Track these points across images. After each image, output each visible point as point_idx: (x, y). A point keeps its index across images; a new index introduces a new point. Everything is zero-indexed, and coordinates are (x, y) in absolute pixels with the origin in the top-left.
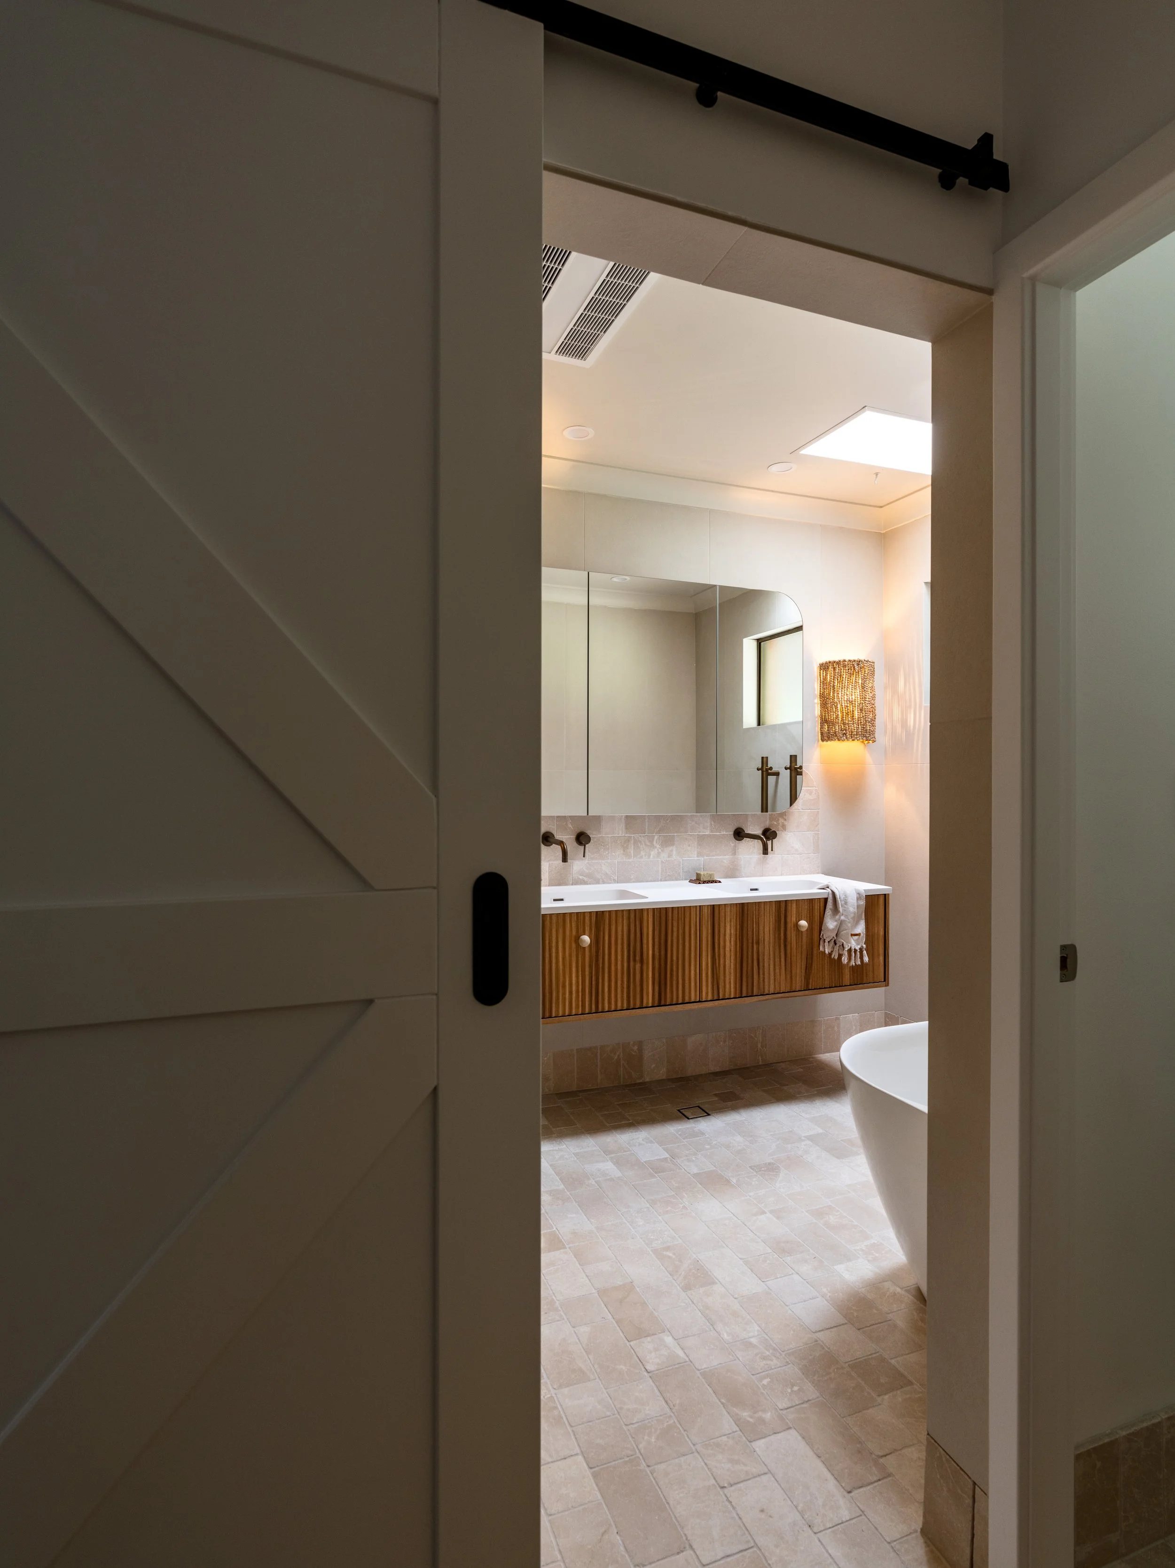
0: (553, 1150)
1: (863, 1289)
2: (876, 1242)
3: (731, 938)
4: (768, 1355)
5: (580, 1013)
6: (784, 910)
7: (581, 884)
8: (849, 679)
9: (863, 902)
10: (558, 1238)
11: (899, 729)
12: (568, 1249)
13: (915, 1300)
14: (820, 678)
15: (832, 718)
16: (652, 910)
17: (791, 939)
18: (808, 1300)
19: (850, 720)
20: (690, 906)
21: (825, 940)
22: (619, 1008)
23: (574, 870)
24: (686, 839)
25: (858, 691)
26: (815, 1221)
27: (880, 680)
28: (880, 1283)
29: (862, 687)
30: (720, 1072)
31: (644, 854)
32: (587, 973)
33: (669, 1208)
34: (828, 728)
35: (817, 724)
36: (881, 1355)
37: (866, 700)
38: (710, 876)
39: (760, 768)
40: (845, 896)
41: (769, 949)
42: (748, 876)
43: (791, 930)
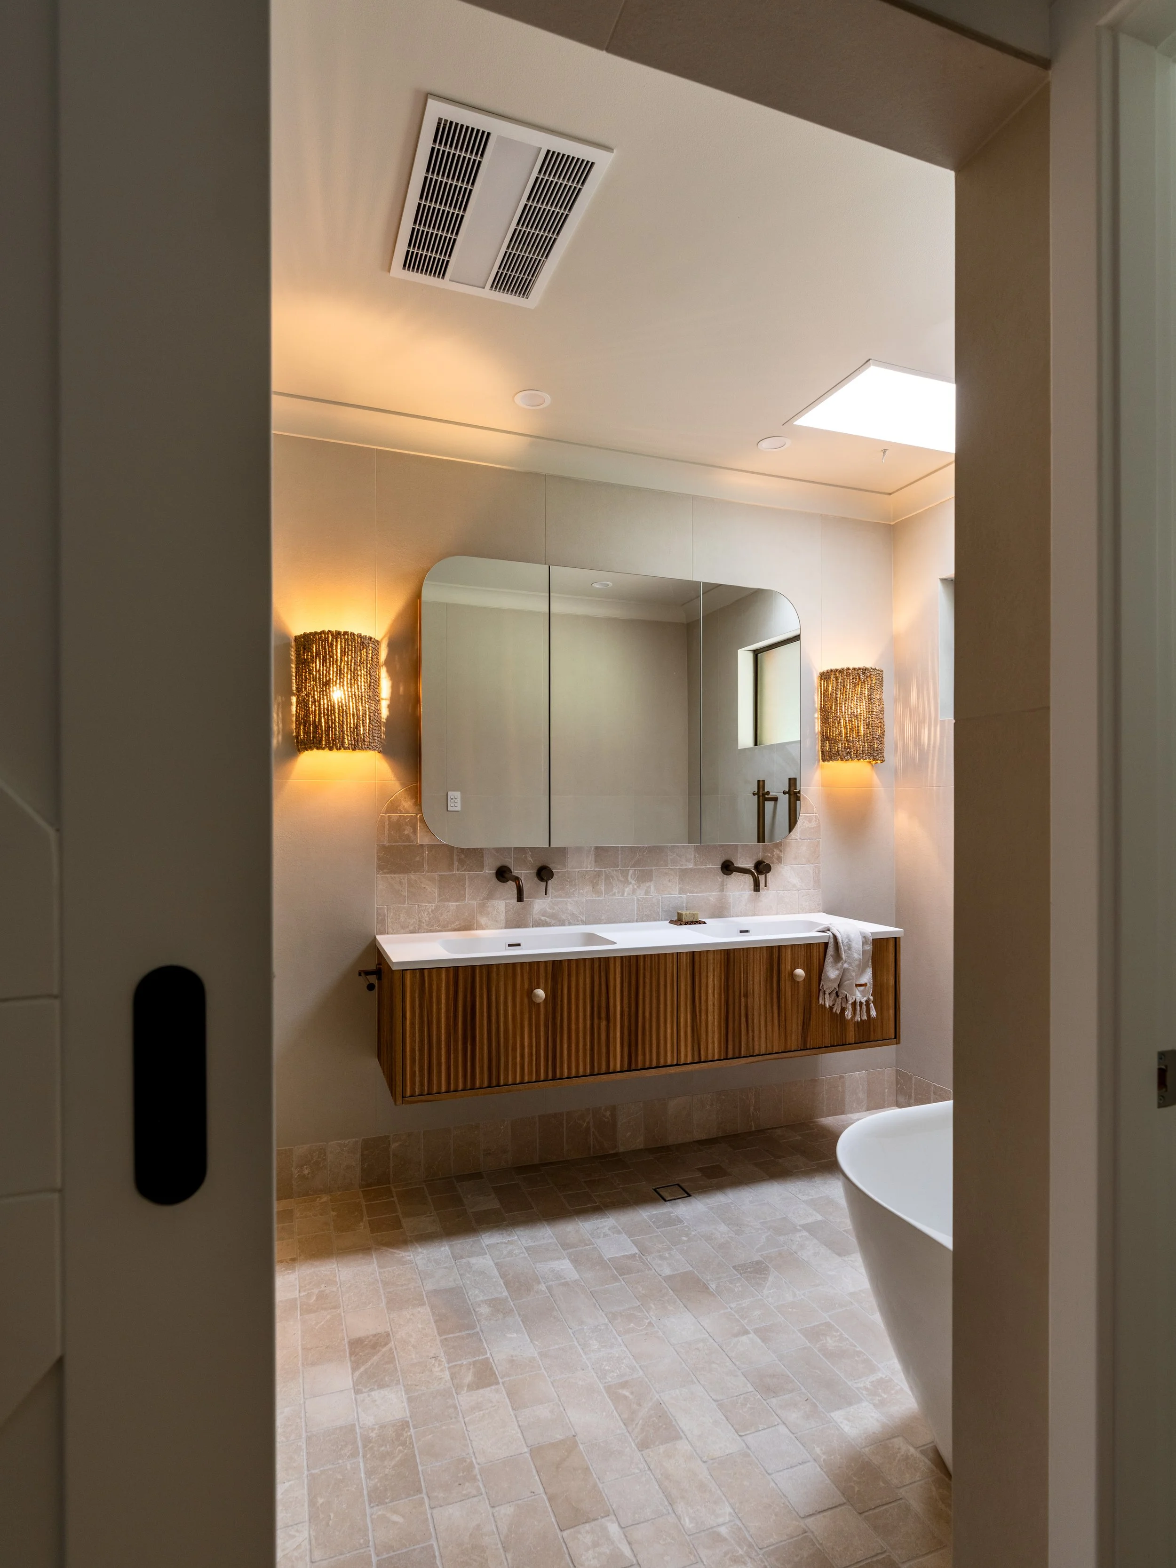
0: (502, 1243)
1: (867, 1449)
2: (884, 1376)
3: (714, 990)
4: (741, 1554)
5: (534, 1079)
6: (777, 956)
7: (543, 925)
8: (854, 690)
9: (869, 947)
10: (491, 1369)
11: (910, 748)
12: (501, 1385)
13: (934, 1468)
14: (821, 689)
15: (834, 735)
16: (619, 958)
17: (785, 990)
18: (796, 1466)
19: (855, 736)
20: (666, 954)
21: (825, 991)
22: (581, 1073)
23: (534, 910)
24: (666, 873)
25: (864, 704)
26: (809, 1344)
27: (889, 690)
28: (888, 1439)
29: (869, 698)
30: (706, 1140)
31: (617, 891)
32: (542, 1034)
33: (632, 1325)
34: (830, 746)
35: (817, 742)
36: (889, 1556)
37: (873, 714)
38: (693, 916)
39: (756, 792)
40: (849, 940)
41: (760, 1003)
42: (738, 916)
43: (785, 980)
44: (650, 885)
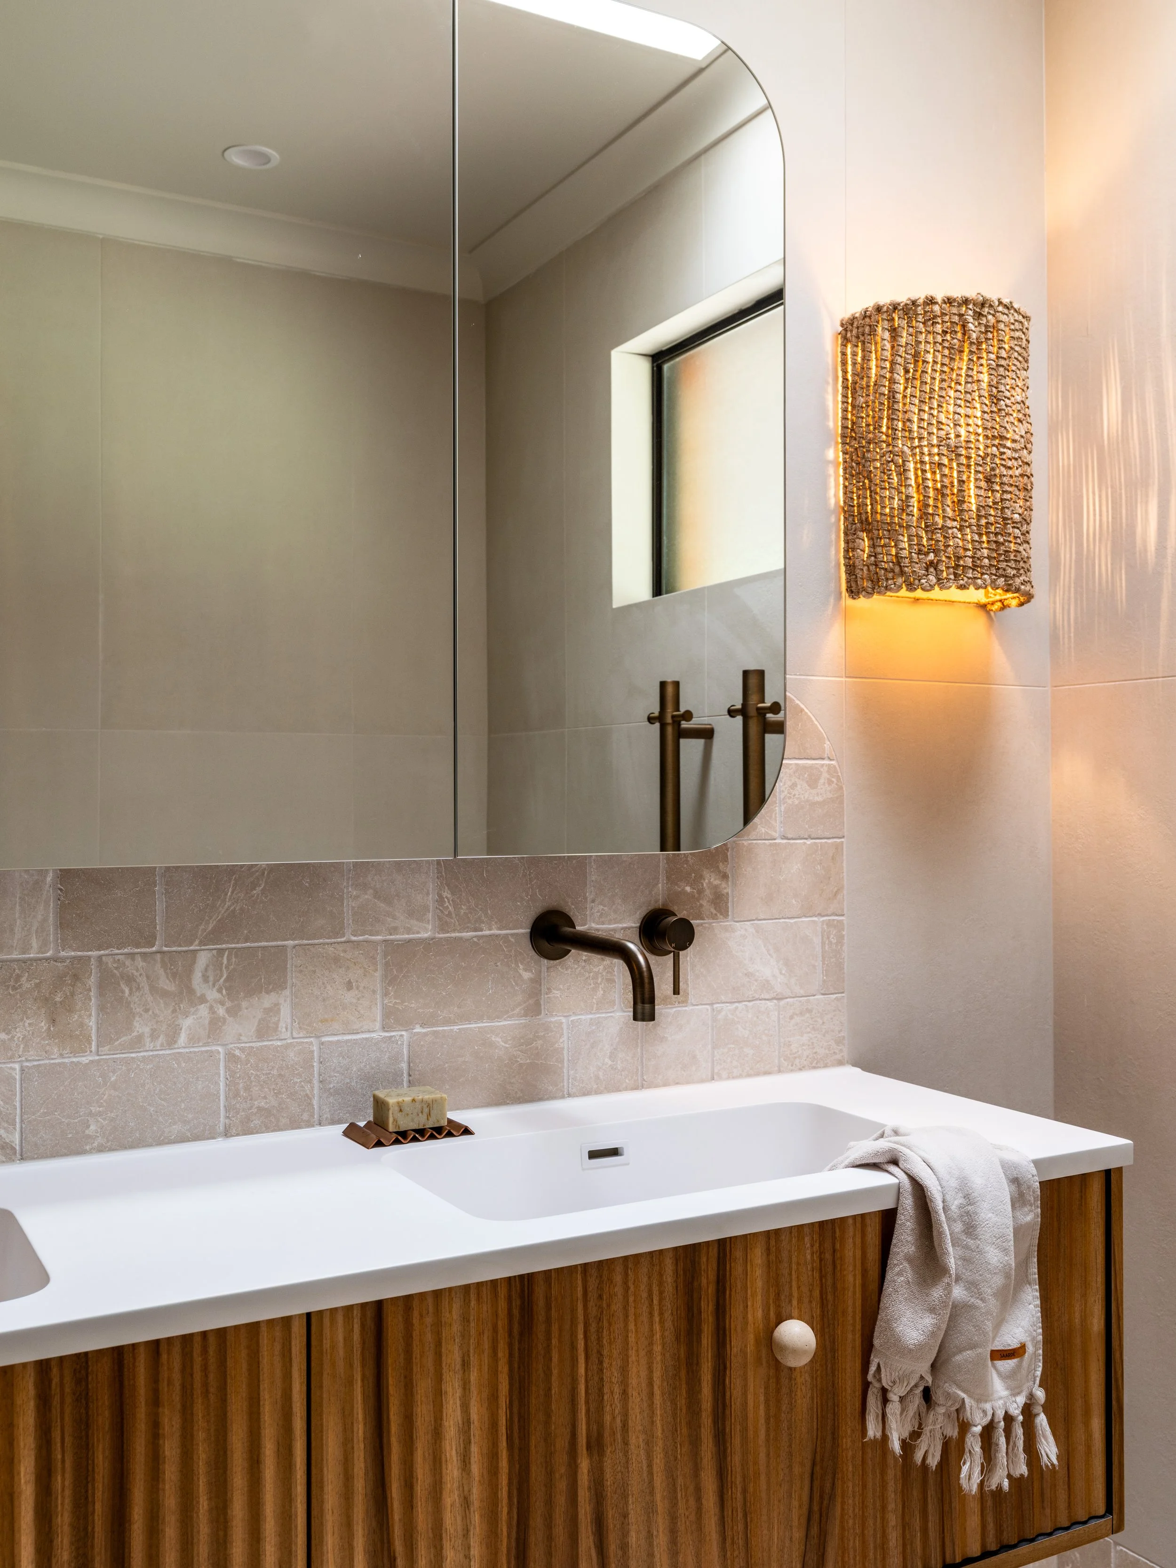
6: (713, 1279)
8: (946, 369)
9: (1031, 1216)
11: (1103, 564)
14: (845, 372)
15: (887, 510)
17: (745, 1405)
19: (950, 513)
21: (885, 1390)
24: (336, 960)
25: (978, 414)
29: (989, 396)
31: (147, 1030)
34: (873, 546)
35: (833, 537)
37: (1005, 447)
38: (426, 1110)
39: (657, 714)
40: (966, 1196)
41: (650, 1466)
42: (586, 1093)
43: (745, 1366)
44: (277, 1005)
